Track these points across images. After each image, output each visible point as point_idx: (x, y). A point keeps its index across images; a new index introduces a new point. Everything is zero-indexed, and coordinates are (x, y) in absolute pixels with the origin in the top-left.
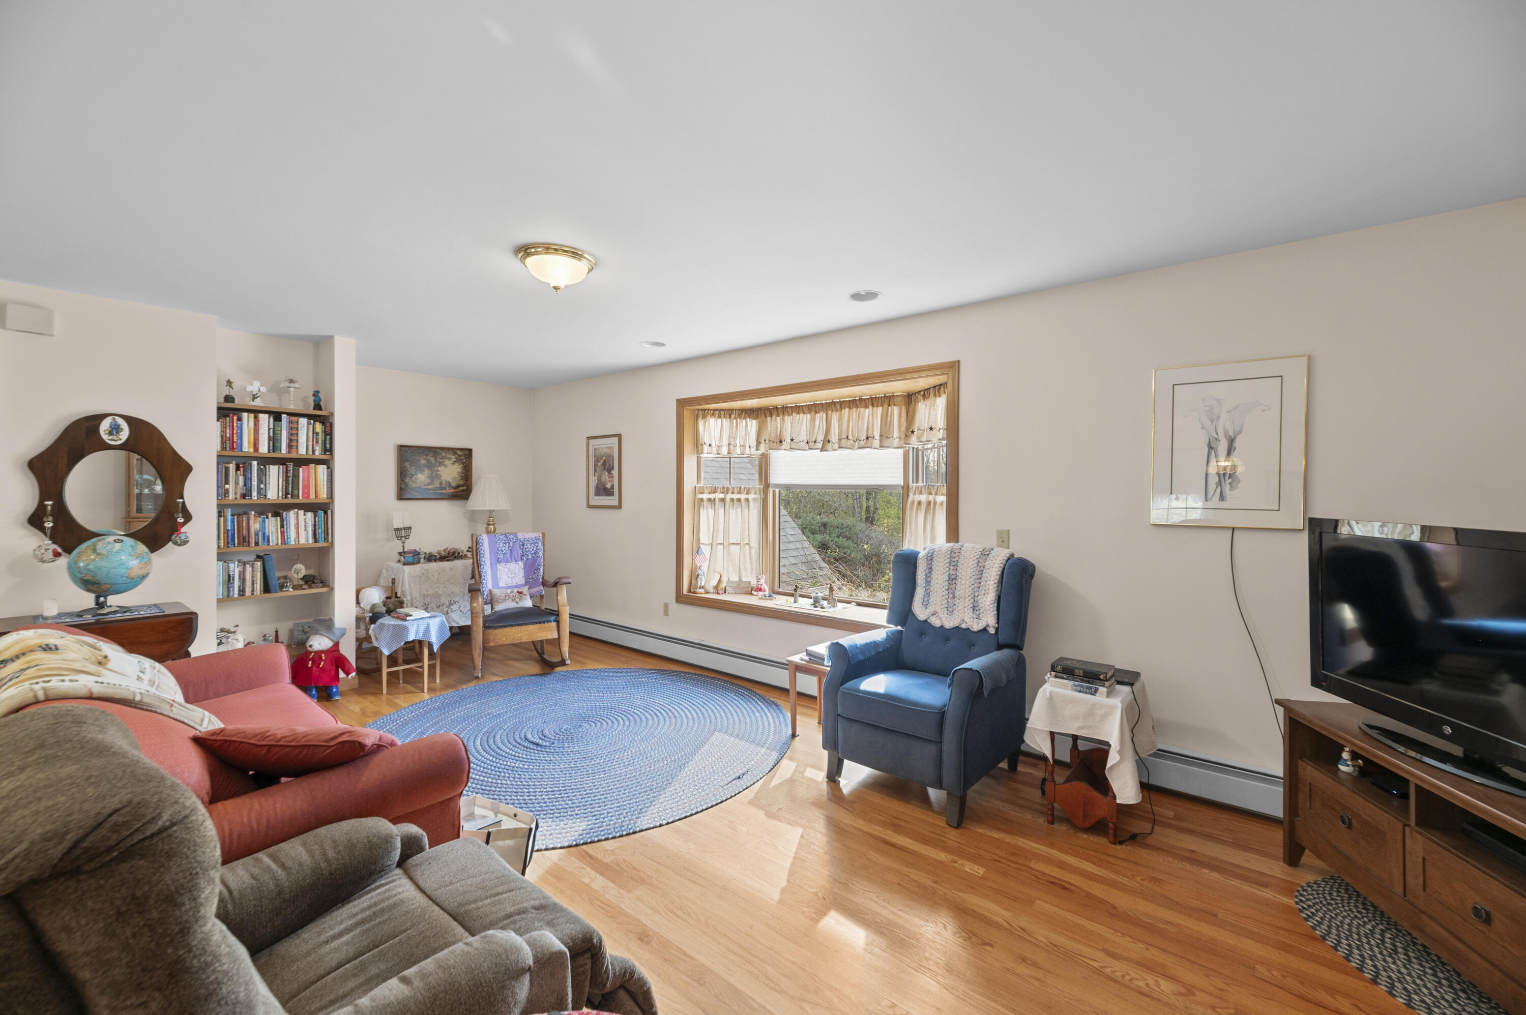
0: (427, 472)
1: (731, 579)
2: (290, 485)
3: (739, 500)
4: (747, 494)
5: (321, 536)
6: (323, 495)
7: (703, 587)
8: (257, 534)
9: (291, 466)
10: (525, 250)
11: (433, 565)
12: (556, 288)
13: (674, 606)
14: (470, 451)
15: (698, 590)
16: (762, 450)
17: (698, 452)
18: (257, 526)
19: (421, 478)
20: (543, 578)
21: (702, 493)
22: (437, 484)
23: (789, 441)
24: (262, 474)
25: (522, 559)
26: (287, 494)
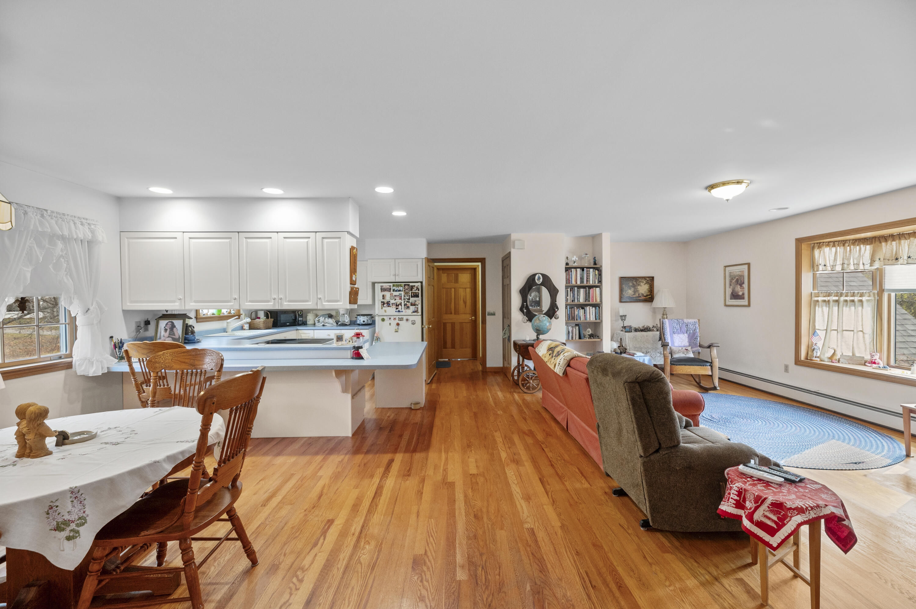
0: (632, 289)
1: (844, 354)
2: (587, 297)
3: (853, 301)
4: (860, 297)
5: (597, 318)
6: (598, 300)
7: (818, 357)
8: (577, 316)
9: (587, 288)
10: (712, 187)
11: (638, 333)
12: (727, 200)
13: (793, 367)
14: (653, 278)
15: (814, 359)
16: (877, 265)
17: (813, 270)
18: (577, 313)
19: (629, 292)
20: (699, 344)
21: (818, 297)
22: (637, 295)
23: (906, 258)
24: (578, 292)
25: (687, 333)
26: (586, 300)
